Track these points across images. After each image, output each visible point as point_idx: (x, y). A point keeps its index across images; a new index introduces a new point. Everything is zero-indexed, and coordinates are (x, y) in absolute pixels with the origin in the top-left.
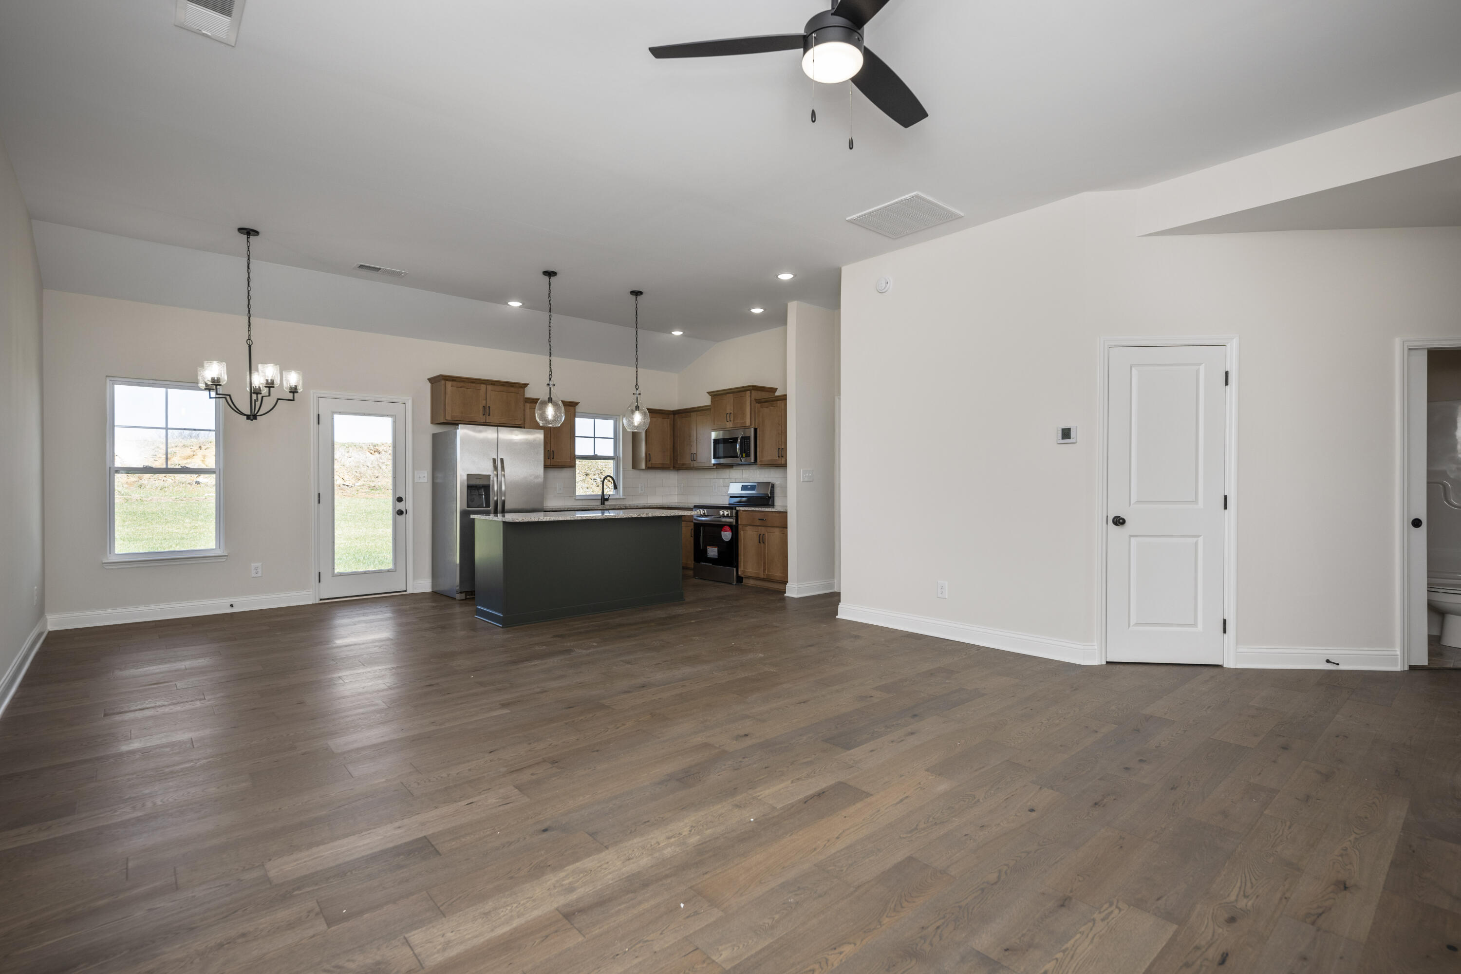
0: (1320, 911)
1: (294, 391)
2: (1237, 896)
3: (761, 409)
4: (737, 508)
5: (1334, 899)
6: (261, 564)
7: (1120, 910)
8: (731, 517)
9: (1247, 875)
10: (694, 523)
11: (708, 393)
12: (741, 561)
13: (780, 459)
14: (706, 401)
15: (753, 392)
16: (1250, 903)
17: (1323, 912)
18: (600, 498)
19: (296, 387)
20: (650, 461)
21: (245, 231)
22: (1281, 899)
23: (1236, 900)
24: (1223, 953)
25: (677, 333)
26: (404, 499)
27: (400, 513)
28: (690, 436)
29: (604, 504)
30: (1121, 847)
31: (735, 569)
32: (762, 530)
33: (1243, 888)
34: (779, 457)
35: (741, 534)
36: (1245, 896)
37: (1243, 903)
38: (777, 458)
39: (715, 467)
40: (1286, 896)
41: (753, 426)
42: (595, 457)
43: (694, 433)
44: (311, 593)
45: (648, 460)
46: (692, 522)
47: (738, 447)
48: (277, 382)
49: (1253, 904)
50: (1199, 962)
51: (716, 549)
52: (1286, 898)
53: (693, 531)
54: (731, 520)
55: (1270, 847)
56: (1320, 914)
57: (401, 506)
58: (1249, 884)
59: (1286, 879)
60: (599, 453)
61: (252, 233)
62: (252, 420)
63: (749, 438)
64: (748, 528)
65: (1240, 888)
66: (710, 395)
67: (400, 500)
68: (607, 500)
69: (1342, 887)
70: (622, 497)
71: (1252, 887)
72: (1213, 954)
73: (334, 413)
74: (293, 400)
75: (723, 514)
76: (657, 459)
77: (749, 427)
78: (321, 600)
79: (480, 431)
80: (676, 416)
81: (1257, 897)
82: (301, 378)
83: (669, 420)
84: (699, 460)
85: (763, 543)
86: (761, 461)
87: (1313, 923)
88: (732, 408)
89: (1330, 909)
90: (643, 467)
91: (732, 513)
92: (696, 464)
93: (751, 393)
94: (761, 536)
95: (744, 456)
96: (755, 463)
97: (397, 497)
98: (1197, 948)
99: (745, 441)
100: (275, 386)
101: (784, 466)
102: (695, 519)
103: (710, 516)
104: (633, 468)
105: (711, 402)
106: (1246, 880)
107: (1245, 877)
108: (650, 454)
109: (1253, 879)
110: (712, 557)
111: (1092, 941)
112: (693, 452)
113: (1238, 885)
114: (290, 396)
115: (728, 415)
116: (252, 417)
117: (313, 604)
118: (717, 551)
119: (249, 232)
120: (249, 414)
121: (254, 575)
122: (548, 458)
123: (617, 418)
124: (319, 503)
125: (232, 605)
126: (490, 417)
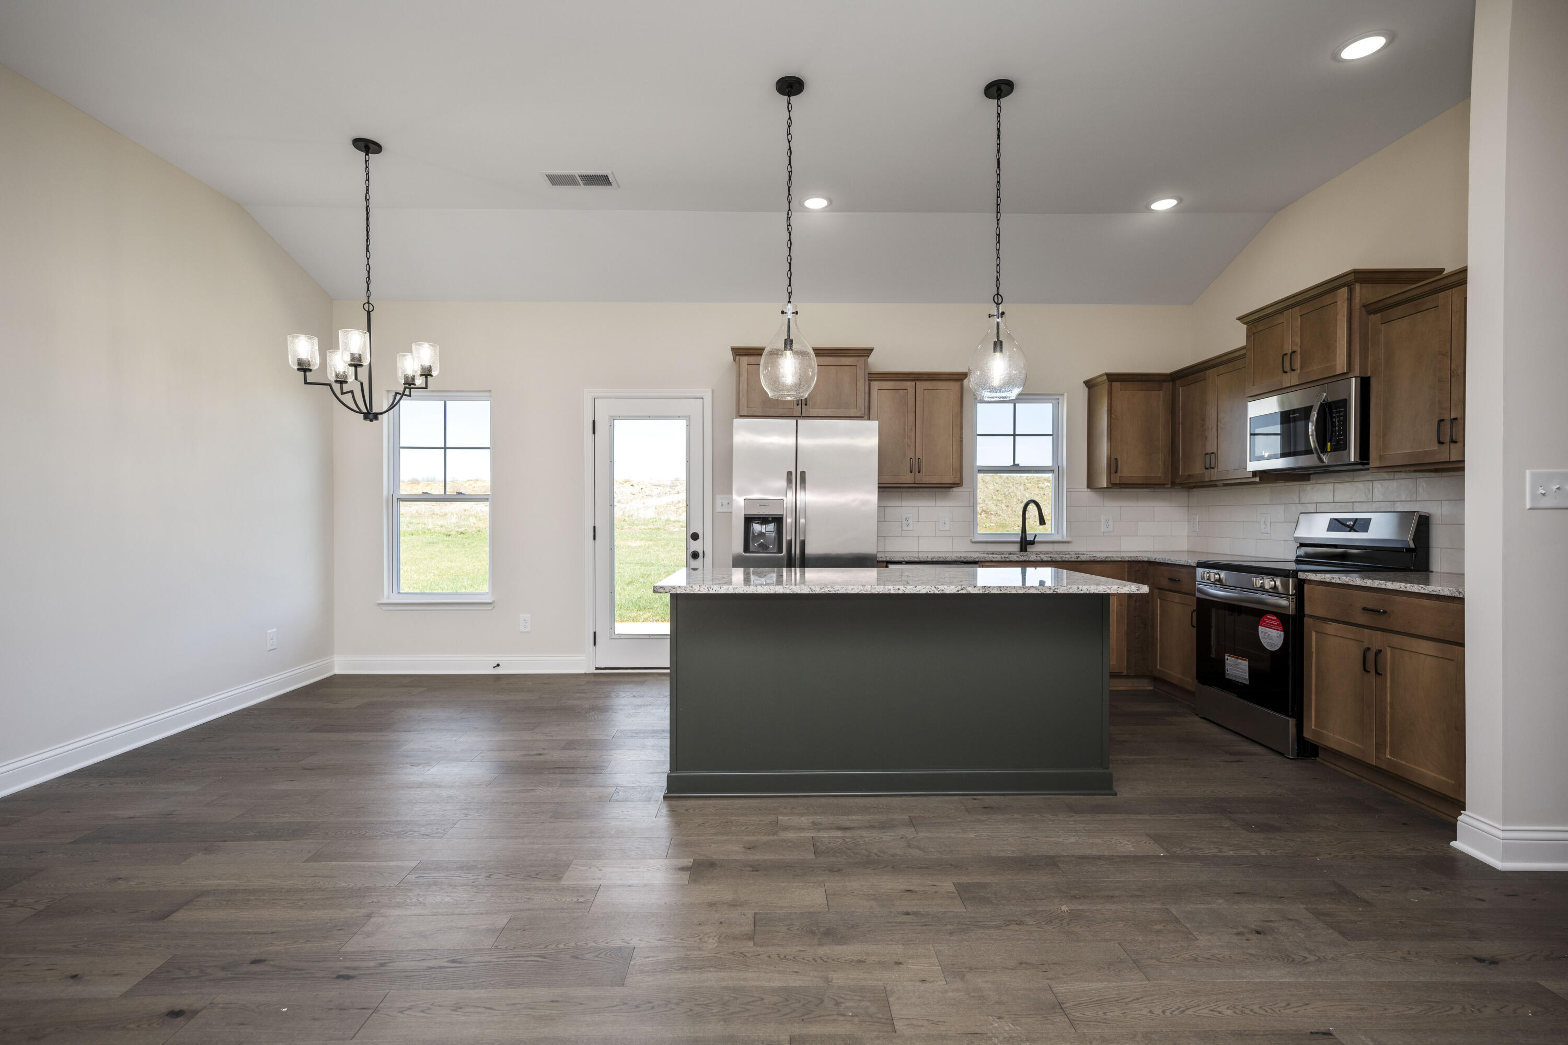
3: (1383, 327)
4: (1302, 575)
6: (530, 615)
8: (1285, 595)
10: (1198, 599)
11: (1239, 319)
12: (1310, 706)
13: (1445, 448)
14: (1237, 338)
15: (1358, 287)
18: (1019, 539)
20: (1116, 472)
21: (360, 145)
25: (1164, 205)
26: (701, 536)
27: (695, 555)
28: (1203, 419)
29: (1026, 551)
31: (1292, 722)
32: (1376, 640)
34: (1440, 443)
35: (1312, 639)
38: (1435, 447)
39: (1257, 479)
41: (1357, 373)
42: (1015, 469)
43: (1212, 413)
44: (584, 658)
45: (1113, 472)
46: (1194, 595)
47: (1311, 428)
51: (1246, 663)
53: (1195, 614)
54: (1284, 602)
57: (696, 546)
60: (1022, 461)
61: (371, 146)
62: (371, 421)
63: (1345, 403)
64: (1331, 628)
66: (1244, 324)
67: (695, 537)
68: (1032, 543)
70: (1065, 539)
75: (1262, 586)
76: (1132, 468)
77: (1345, 376)
78: (597, 669)
80: (1178, 382)
83: (1161, 393)
84: (1221, 467)
85: (1377, 672)
86: (1381, 458)
88: (1298, 340)
90: (1104, 484)
91: (1285, 585)
92: (1214, 475)
93: (1351, 292)
94: (1371, 656)
95: (1329, 449)
96: (1363, 464)
97: (691, 533)
99: (1331, 413)
101: (1456, 467)
102: (1200, 591)
103: (1233, 588)
104: (1088, 487)
105: (1248, 337)
108: (1116, 459)
110: (1234, 679)
112: (1209, 450)
115: (1287, 359)
116: (367, 416)
117: (585, 674)
118: (1247, 668)
119: (367, 146)
121: (522, 629)
122: (909, 471)
123: (1058, 399)
124: (594, 539)
125: (498, 665)
126: (808, 406)
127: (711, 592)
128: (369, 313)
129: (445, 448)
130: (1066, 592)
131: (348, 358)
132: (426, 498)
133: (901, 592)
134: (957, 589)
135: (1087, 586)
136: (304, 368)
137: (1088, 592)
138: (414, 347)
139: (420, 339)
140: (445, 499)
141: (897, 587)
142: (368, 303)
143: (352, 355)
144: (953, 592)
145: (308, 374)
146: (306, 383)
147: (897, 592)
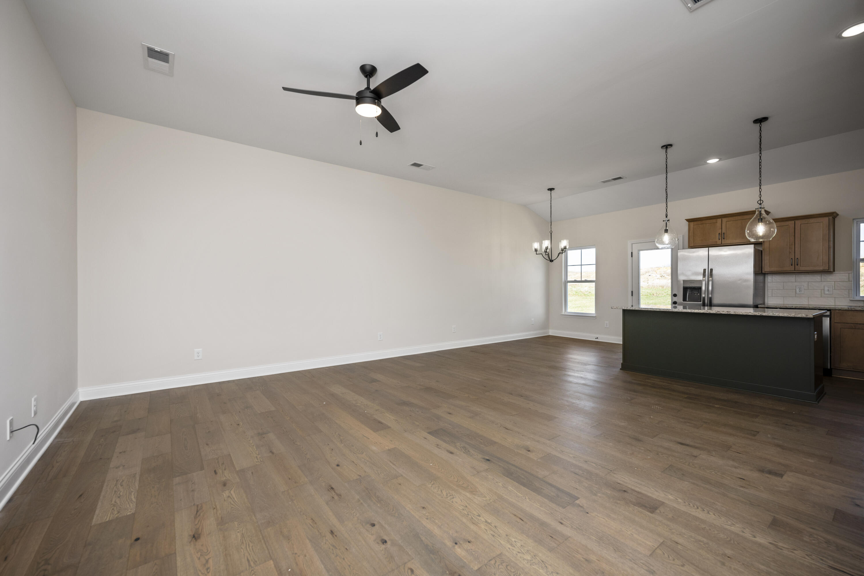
0: (198, 514)
2: (231, 494)
5: (196, 525)
6: (608, 322)
7: (256, 462)
9: (237, 506)
16: (225, 495)
17: (197, 514)
22: (216, 507)
23: (230, 492)
24: (217, 473)
26: (678, 295)
30: (290, 479)
33: (233, 499)
36: (229, 497)
37: (226, 494)
40: (215, 509)
49: (224, 496)
50: (221, 467)
52: (215, 508)
55: (243, 532)
56: (197, 512)
57: (675, 299)
58: (232, 503)
59: (221, 518)
61: (552, 189)
65: (234, 498)
67: (675, 295)
69: (196, 536)
71: (230, 503)
72: (220, 471)
73: (639, 250)
79: (694, 252)
81: (225, 500)
87: (198, 506)
89: (195, 518)
98: (225, 469)
106: (235, 504)
107: (237, 505)
109: (233, 507)
111: (251, 451)
113: (236, 499)
121: (606, 327)
122: (790, 265)
124: (632, 295)
125: (597, 338)
126: (725, 240)
127: (628, 309)
128: (551, 234)
129: (581, 265)
130: (767, 315)
132: (575, 281)
133: (693, 312)
134: (716, 312)
135: (778, 314)
136: (536, 250)
137: (778, 316)
138: (562, 241)
139: (563, 239)
140: (581, 282)
141: (691, 310)
142: (551, 231)
144: (714, 313)
145: (537, 252)
147: (691, 312)
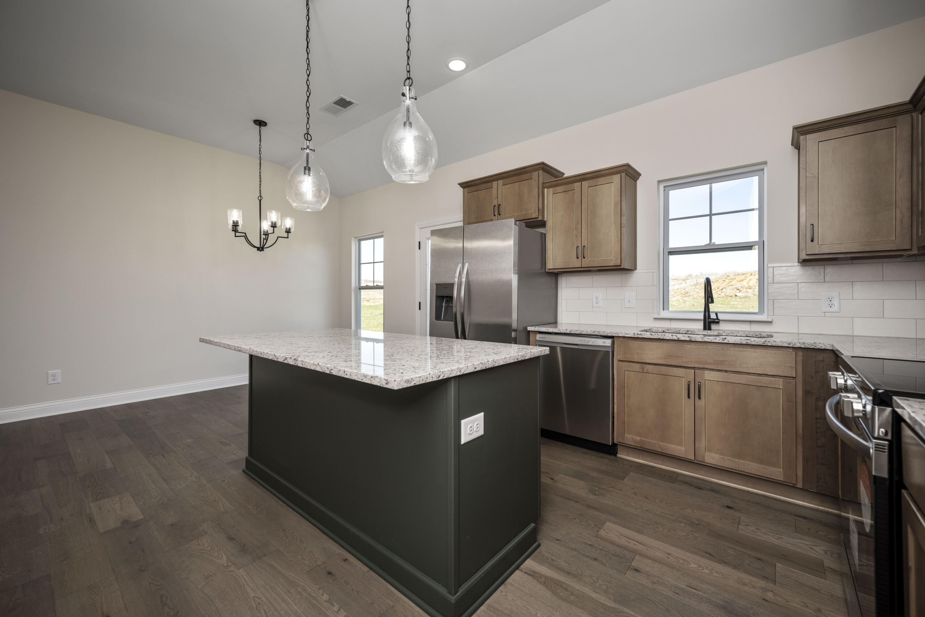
1: (288, 231)
19: (290, 229)
21: (258, 122)
29: (710, 329)
42: (710, 248)
48: (278, 224)
61: (262, 123)
62: (261, 251)
68: (717, 321)
70: (765, 319)
74: (288, 238)
82: (294, 223)
100: (277, 226)
108: (812, 225)
114: (285, 235)
116: (261, 249)
119: (260, 123)
120: (259, 247)
122: (576, 257)
123: (763, 169)
124: (420, 309)
128: (260, 201)
129: (374, 263)
131: (270, 224)
132: (367, 287)
140: (373, 288)
142: (261, 196)
143: (272, 222)
146: (236, 236)
